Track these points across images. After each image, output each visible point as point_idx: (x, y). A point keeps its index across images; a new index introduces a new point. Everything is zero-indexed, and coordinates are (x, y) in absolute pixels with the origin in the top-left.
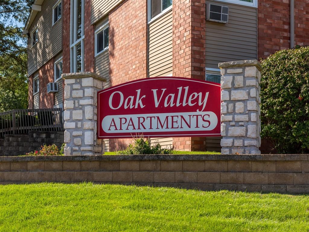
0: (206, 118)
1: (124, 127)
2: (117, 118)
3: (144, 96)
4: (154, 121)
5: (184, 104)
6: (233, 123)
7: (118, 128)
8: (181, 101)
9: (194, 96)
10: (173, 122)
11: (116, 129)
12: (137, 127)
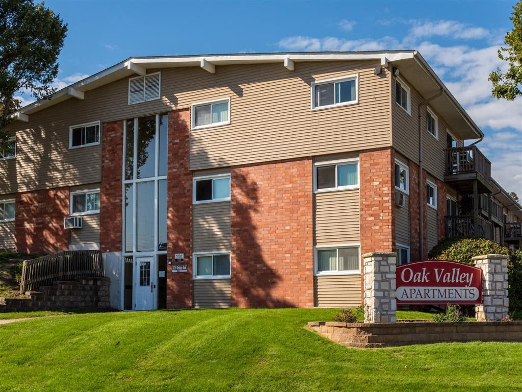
0: (472, 291)
1: (414, 296)
2: (408, 289)
3: (429, 273)
4: (436, 292)
5: (457, 281)
6: (496, 297)
7: (409, 296)
8: (455, 279)
9: (463, 275)
10: (449, 294)
11: (408, 298)
12: (423, 296)
